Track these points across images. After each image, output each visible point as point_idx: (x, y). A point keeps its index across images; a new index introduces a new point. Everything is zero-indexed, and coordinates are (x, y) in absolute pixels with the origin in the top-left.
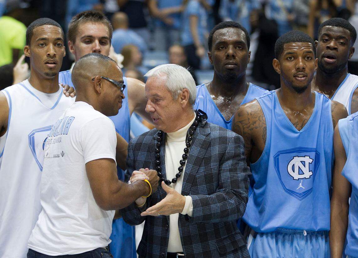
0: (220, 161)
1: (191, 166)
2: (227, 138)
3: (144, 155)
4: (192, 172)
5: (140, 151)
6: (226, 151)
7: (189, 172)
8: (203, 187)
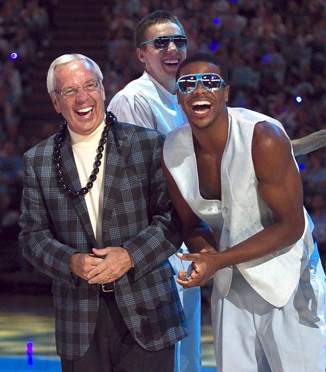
0: (149, 171)
1: (112, 178)
2: (150, 142)
3: (48, 170)
4: (113, 186)
5: (42, 166)
6: (152, 158)
7: (110, 185)
8: (130, 204)
